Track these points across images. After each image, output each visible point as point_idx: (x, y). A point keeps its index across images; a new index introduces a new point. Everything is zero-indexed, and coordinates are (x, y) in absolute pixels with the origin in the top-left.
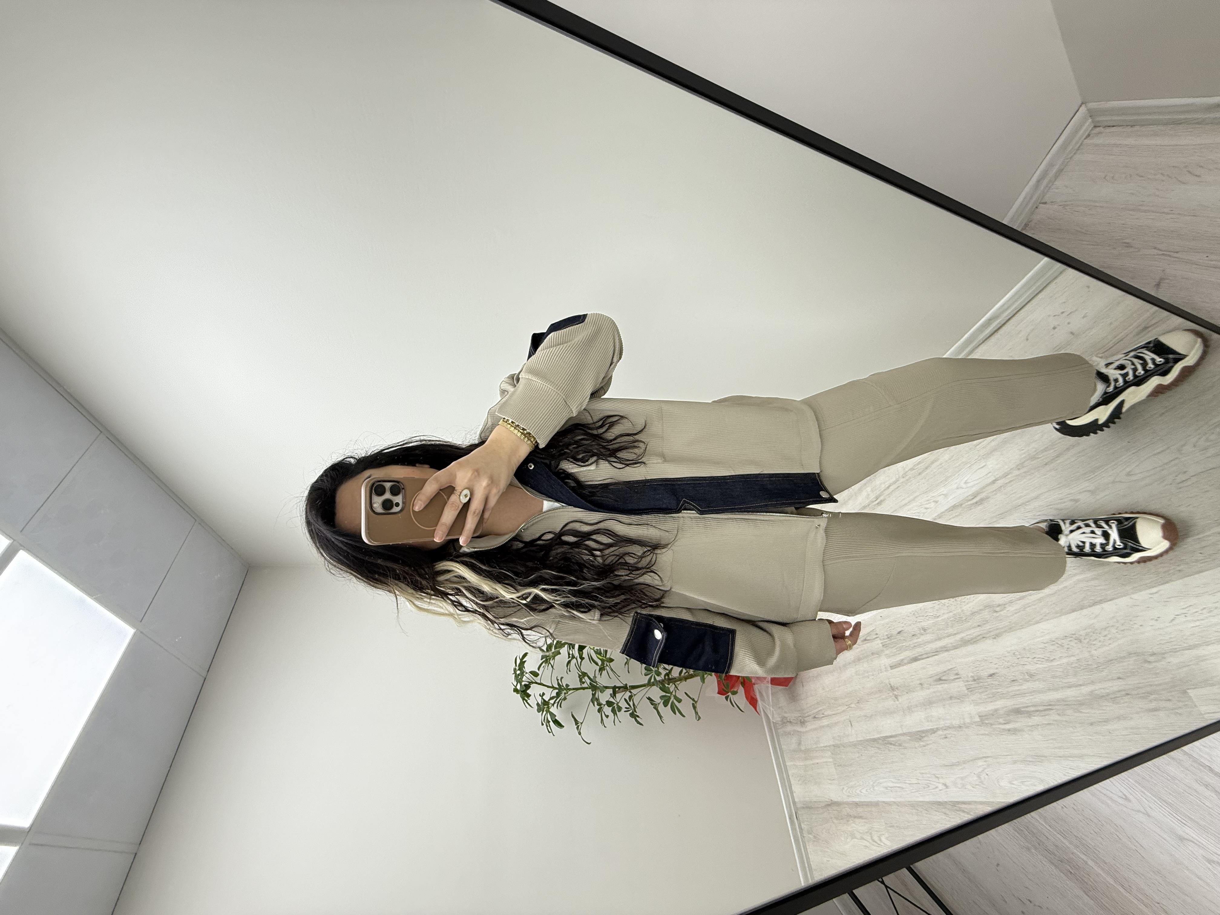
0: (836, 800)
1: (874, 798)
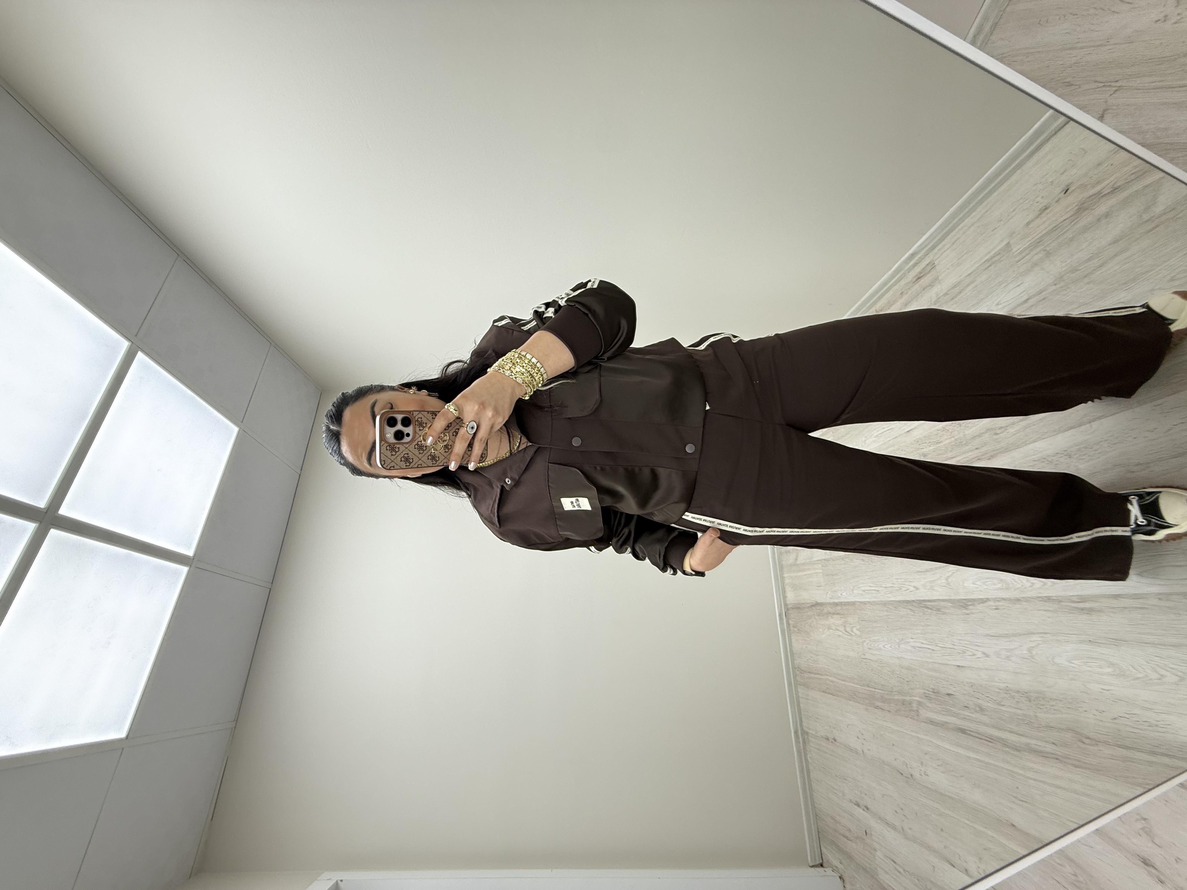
0: (819, 601)
1: (852, 599)
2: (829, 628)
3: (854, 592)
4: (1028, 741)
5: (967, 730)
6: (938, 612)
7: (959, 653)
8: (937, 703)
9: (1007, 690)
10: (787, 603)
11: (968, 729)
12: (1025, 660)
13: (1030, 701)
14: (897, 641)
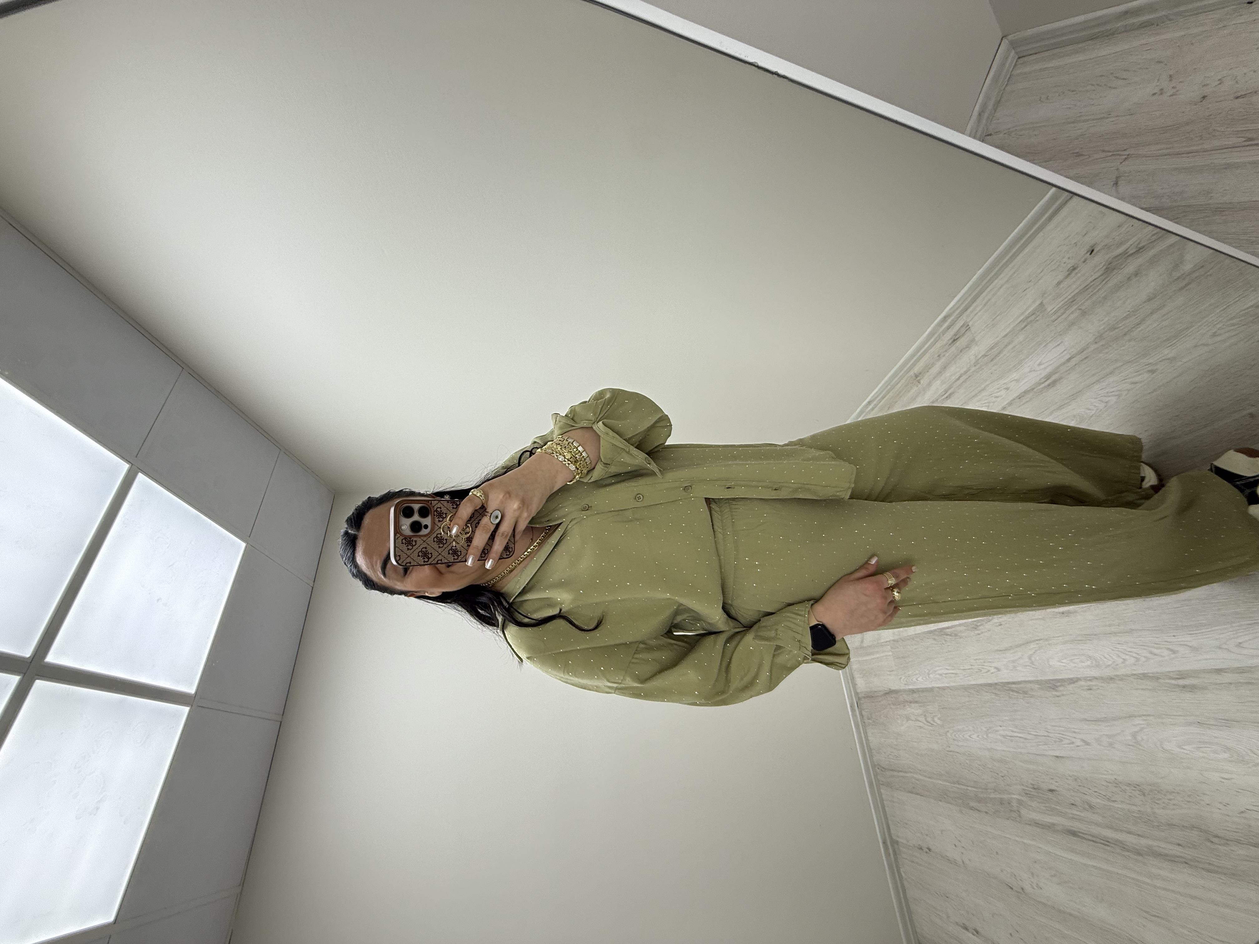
0: (893, 688)
1: (929, 685)
2: (908, 719)
3: (931, 676)
4: (1150, 842)
5: (1079, 832)
6: (1026, 696)
7: (1055, 742)
8: (1039, 801)
9: (1116, 783)
10: (859, 691)
11: (1079, 830)
12: (1131, 747)
13: (1144, 795)
14: (984, 729)
